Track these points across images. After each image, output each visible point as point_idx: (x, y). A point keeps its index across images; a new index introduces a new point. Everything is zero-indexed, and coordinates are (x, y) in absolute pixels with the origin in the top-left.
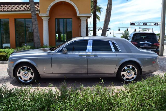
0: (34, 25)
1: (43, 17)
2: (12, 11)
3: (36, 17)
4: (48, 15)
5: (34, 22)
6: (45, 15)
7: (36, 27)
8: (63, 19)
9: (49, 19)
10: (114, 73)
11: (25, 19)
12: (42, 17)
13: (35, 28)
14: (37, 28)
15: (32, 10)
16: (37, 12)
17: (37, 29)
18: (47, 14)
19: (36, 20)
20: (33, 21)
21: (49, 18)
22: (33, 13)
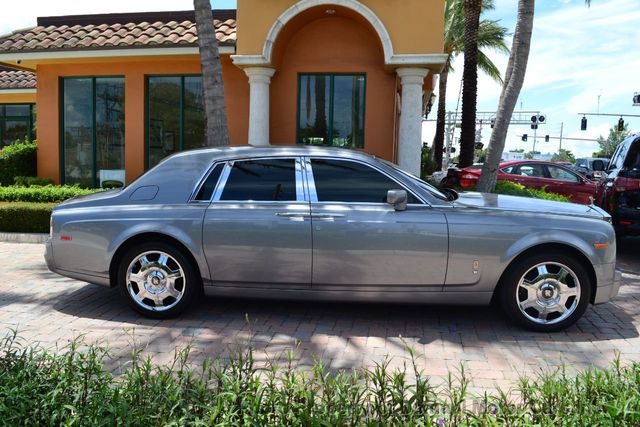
0: (209, 98)
1: (251, 69)
2: (133, 46)
3: (219, 66)
4: (269, 60)
5: (208, 89)
6: (256, 59)
7: (219, 107)
9: (272, 79)
11: (183, 77)
12: (246, 71)
13: (213, 112)
14: (218, 113)
15: (201, 43)
16: (223, 50)
17: (221, 114)
18: (263, 58)
19: (218, 79)
20: (205, 84)
21: (271, 72)
22: (208, 53)
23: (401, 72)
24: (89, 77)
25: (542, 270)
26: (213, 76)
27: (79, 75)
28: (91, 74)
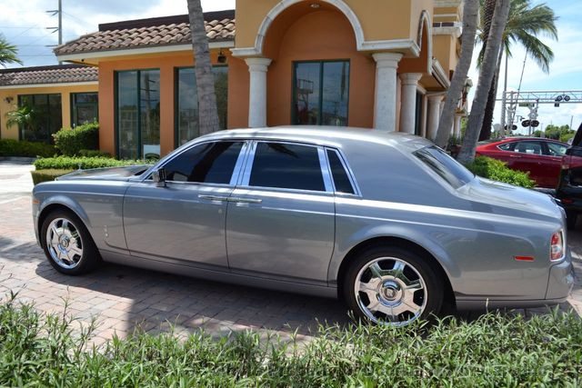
1: (250, 60)
3: (208, 59)
4: (260, 52)
5: (199, 78)
6: (250, 51)
8: (318, 64)
10: (327, 282)
12: (246, 60)
14: (207, 98)
17: (210, 100)
18: (255, 50)
19: (207, 69)
21: (268, 62)
22: (198, 48)
23: (376, 57)
24: (134, 70)
26: (202, 67)
27: (131, 68)
28: (137, 68)
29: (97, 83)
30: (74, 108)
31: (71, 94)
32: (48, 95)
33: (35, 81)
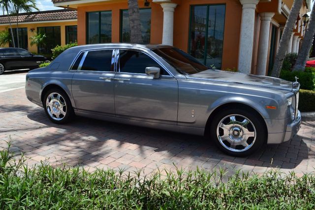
9: (175, 9)
12: (161, 5)
21: (174, 5)
23: (242, 1)
24: (97, 12)
25: (233, 118)
26: (133, 9)
29: (76, 20)
30: (68, 35)
31: (66, 27)
32: (53, 27)
33: (46, 19)
